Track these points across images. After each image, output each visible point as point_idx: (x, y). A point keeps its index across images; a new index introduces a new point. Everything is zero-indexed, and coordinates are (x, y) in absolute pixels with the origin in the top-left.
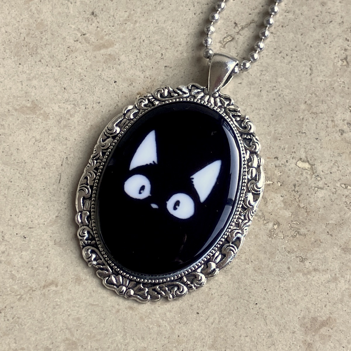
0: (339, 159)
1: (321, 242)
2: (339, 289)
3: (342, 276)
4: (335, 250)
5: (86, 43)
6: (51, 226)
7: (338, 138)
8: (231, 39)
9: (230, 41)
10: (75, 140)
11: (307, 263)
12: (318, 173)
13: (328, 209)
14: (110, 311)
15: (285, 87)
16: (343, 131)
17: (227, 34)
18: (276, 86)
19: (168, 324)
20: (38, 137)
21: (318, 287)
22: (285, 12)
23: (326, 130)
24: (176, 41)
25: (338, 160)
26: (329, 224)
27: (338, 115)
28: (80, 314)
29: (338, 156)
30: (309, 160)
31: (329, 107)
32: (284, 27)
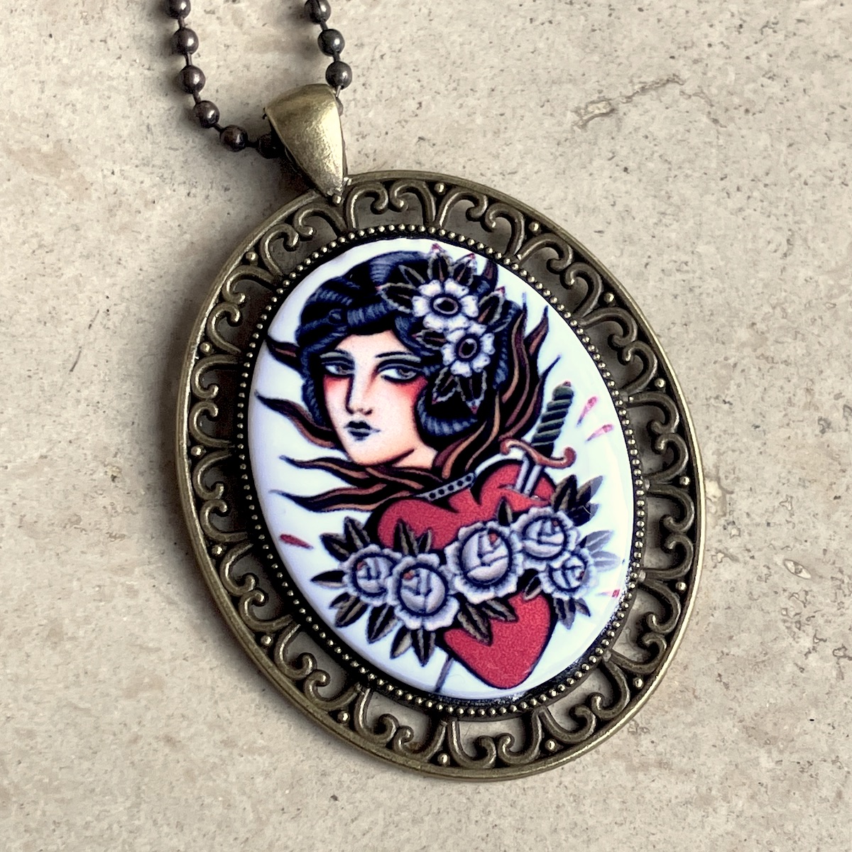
0: (800, 493)
1: (696, 697)
2: (708, 829)
3: (726, 799)
4: (725, 724)
5: (235, 24)
6: (23, 476)
7: (811, 440)
8: (608, 110)
9: (603, 115)
10: (141, 270)
11: (645, 741)
12: (735, 514)
13: (736, 614)
14: (115, 735)
15: (711, 273)
16: (829, 425)
17: (602, 95)
18: (689, 264)
19: (254, 806)
20: (48, 239)
21: (656, 809)
22: (764, 76)
23: (785, 409)
24: (466, 79)
25: (794, 495)
26: (727, 654)
27: (826, 380)
28: (37, 724)
29: (799, 485)
30: (722, 476)
31: (810, 354)
32: (751, 114)
